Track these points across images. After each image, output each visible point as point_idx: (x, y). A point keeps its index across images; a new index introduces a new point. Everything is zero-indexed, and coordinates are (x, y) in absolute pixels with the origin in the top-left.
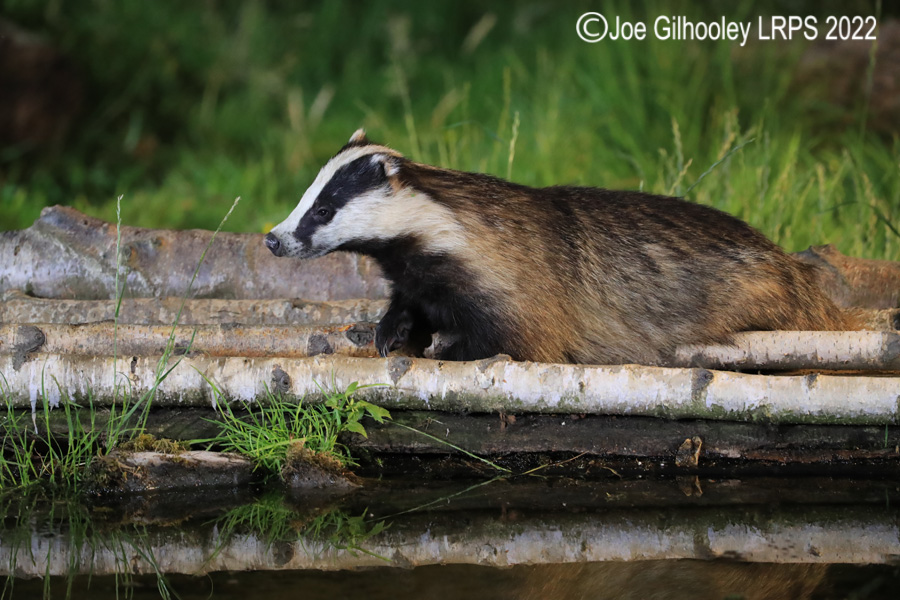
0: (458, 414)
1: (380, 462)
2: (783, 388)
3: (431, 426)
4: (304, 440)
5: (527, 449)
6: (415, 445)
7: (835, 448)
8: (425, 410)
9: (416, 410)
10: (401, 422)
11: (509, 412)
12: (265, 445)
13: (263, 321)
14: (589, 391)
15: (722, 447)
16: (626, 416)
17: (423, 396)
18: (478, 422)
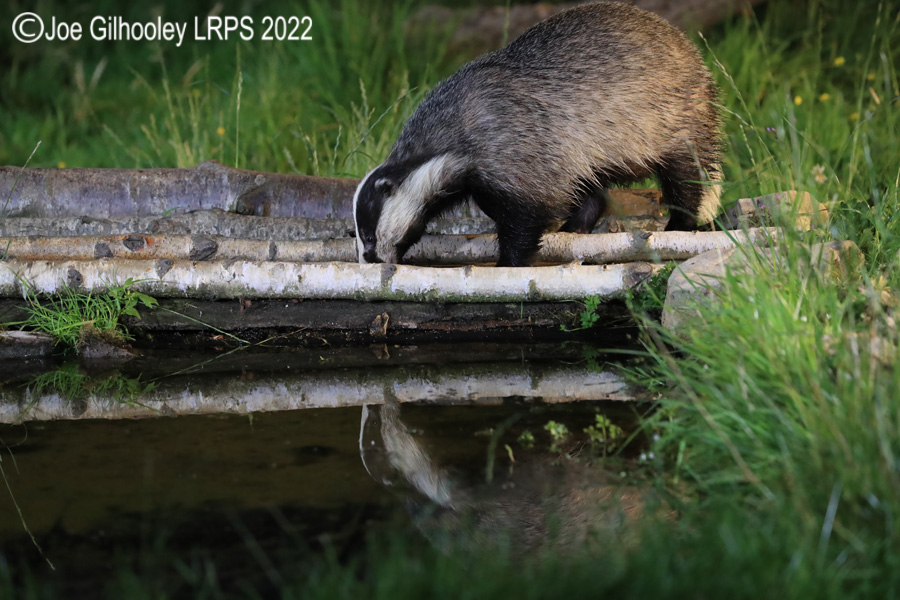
0: (208, 300)
1: (150, 337)
2: (447, 276)
3: (188, 309)
4: (93, 322)
5: (260, 325)
6: (177, 324)
7: (485, 319)
8: (183, 298)
9: (177, 298)
10: (166, 308)
11: (246, 298)
12: (63, 325)
13: (60, 233)
14: (305, 282)
15: (404, 320)
16: (333, 299)
17: (182, 287)
18: (224, 306)
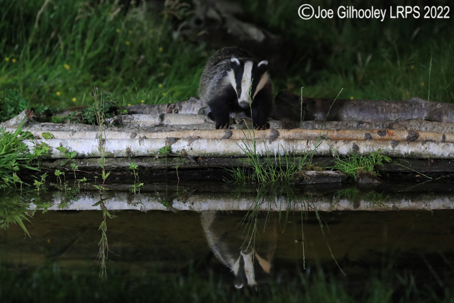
0: (414, 159)
1: (388, 175)
3: (405, 163)
4: (363, 167)
5: (437, 171)
6: (400, 169)
8: (403, 158)
9: (400, 158)
10: (395, 162)
11: (431, 159)
12: (349, 169)
13: (350, 128)
17: (403, 153)
18: (421, 162)
